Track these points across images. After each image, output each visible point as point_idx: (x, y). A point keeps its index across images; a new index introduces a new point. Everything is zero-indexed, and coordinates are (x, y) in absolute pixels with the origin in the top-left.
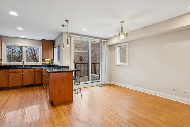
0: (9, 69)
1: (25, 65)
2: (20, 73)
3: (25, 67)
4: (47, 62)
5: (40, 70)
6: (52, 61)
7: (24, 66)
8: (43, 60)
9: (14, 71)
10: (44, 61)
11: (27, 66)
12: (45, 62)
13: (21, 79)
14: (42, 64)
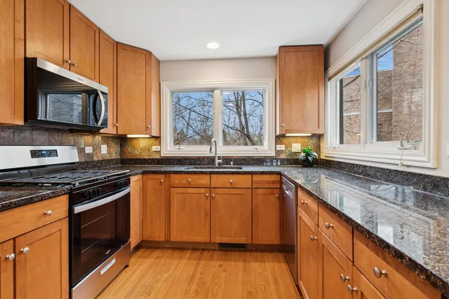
0: (170, 173)
1: (219, 158)
2: (203, 191)
3: (219, 164)
4: (296, 147)
5: (273, 182)
6: (314, 140)
7: (217, 161)
8: (280, 138)
9: (184, 182)
10: (282, 143)
11: (227, 160)
12: (286, 147)
13: (206, 215)
14: (278, 152)
